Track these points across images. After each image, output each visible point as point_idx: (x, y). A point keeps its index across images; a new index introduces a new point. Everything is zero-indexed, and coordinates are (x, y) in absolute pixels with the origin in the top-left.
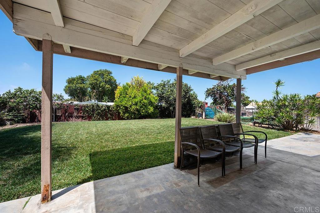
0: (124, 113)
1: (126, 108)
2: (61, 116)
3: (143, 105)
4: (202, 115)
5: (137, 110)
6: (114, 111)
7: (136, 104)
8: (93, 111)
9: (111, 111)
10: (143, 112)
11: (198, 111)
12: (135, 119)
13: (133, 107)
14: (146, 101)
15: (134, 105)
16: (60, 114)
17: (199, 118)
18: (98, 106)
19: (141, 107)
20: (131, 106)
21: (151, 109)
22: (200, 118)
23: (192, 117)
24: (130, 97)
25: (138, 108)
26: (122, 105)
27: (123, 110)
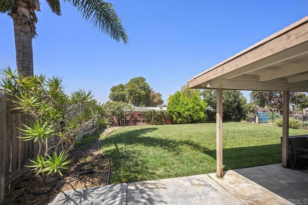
0: (177, 118)
1: (179, 114)
2: (130, 120)
3: (195, 110)
4: (254, 120)
5: (190, 115)
6: (166, 116)
7: (189, 110)
8: (151, 116)
9: (164, 116)
10: (195, 117)
11: (250, 115)
12: (187, 123)
13: (186, 113)
14: (198, 107)
15: (186, 111)
16: (129, 119)
17: (251, 122)
18: (154, 112)
19: (194, 113)
20: (184, 112)
21: (202, 115)
22: (253, 122)
23: (243, 121)
24: (182, 104)
25: (190, 113)
26: (175, 112)
27: (177, 115)
